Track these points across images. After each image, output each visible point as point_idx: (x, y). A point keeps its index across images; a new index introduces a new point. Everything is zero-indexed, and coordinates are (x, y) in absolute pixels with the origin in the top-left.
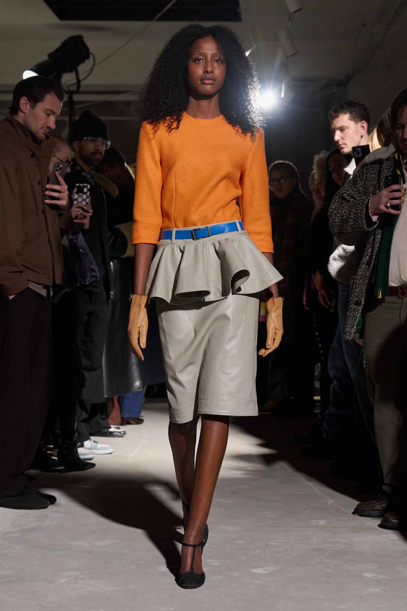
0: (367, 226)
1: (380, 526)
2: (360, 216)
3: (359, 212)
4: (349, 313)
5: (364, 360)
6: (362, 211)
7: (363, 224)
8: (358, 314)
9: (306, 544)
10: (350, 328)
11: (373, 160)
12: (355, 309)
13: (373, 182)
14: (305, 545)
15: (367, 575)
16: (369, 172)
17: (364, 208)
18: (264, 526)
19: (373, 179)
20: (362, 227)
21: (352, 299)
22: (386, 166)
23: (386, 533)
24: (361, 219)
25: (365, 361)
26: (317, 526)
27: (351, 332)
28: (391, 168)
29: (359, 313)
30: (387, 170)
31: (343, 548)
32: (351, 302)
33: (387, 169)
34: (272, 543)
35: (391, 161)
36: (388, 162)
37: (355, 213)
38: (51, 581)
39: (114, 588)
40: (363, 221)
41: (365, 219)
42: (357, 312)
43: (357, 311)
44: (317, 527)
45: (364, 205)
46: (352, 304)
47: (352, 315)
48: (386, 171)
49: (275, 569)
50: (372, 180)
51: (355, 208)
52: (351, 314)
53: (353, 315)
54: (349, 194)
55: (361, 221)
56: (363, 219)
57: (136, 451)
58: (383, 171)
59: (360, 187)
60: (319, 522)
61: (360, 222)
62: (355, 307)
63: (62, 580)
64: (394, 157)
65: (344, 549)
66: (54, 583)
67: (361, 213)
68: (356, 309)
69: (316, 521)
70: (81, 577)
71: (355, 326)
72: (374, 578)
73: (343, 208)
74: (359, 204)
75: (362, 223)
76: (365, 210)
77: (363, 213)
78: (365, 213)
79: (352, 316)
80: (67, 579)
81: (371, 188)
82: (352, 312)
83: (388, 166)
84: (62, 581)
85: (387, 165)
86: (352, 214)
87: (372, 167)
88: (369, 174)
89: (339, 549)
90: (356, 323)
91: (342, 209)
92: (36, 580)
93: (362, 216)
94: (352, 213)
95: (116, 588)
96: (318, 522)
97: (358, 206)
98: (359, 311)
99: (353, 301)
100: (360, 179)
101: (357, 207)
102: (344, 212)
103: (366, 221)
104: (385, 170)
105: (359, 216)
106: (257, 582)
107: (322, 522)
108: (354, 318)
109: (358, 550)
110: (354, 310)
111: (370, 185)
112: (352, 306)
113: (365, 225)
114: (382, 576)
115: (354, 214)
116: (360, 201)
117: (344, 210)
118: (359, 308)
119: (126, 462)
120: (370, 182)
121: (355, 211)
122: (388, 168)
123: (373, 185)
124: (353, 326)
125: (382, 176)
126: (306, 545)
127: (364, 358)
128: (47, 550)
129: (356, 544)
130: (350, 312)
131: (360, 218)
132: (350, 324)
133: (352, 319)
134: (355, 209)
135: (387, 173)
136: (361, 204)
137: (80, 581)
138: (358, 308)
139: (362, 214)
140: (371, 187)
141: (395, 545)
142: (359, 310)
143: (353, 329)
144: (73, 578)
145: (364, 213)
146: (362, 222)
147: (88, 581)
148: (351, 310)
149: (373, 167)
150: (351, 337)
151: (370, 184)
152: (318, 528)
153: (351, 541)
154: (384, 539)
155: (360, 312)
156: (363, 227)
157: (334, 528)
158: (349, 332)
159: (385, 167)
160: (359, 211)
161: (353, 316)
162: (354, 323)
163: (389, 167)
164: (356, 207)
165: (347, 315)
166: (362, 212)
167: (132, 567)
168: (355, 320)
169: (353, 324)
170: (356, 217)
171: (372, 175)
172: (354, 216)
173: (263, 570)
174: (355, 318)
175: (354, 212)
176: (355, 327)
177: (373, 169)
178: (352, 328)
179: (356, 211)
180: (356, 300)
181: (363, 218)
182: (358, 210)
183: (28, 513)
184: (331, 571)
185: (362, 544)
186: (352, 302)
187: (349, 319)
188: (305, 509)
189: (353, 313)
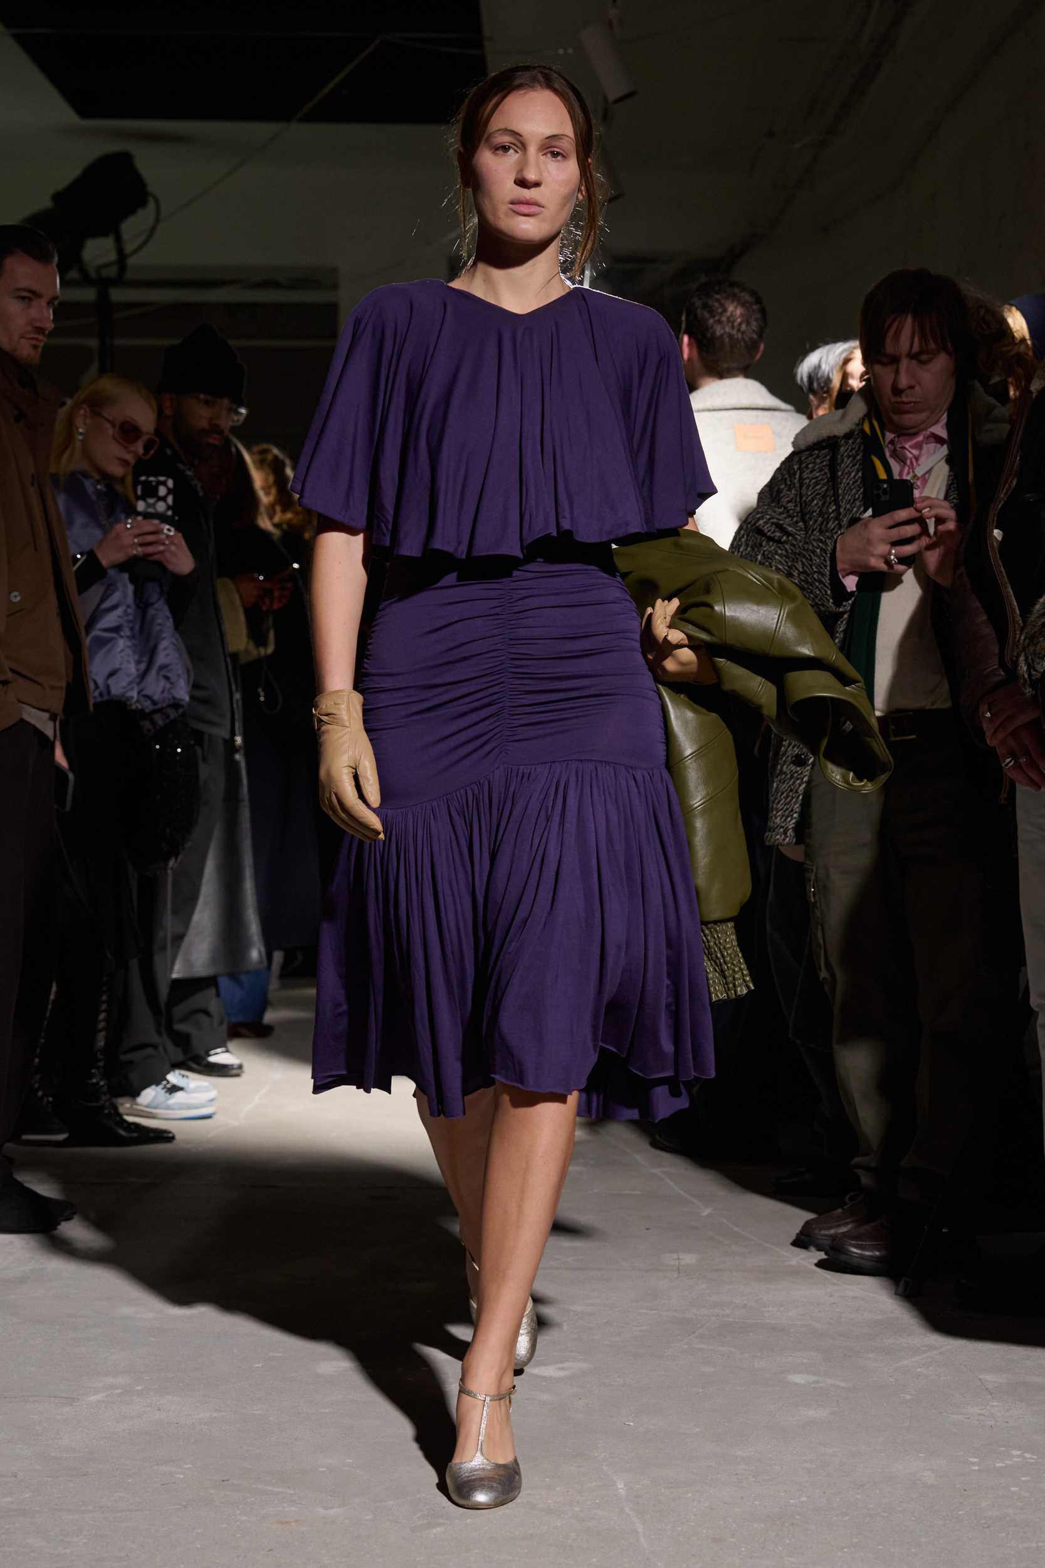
0: (834, 603)
1: (820, 1264)
2: (817, 578)
3: (815, 570)
4: (778, 785)
5: (810, 886)
6: (821, 568)
7: (826, 598)
8: (800, 785)
9: (654, 1310)
10: (784, 818)
11: (816, 440)
12: (794, 774)
13: (818, 487)
14: (651, 1310)
15: (797, 1379)
16: (807, 467)
17: (826, 562)
18: (557, 1268)
19: (817, 482)
20: (823, 605)
21: (786, 752)
22: (846, 451)
23: (836, 1281)
24: (820, 587)
25: (812, 887)
26: (678, 1267)
27: (787, 828)
28: (857, 455)
29: (803, 783)
30: (851, 459)
31: (739, 1318)
32: (782, 758)
33: (850, 457)
34: (576, 1308)
35: (857, 439)
36: (850, 441)
37: (802, 573)
38: (69, 1398)
39: (215, 1414)
40: (826, 592)
41: (829, 586)
42: (798, 782)
43: (798, 779)
44: (679, 1270)
45: (826, 554)
46: (784, 764)
47: (786, 788)
48: (849, 462)
49: (585, 1366)
50: (816, 484)
51: (804, 560)
52: (785, 785)
53: (788, 787)
54: (769, 519)
55: (820, 590)
56: (826, 586)
57: (257, 1097)
58: (843, 461)
59: (790, 501)
60: (681, 1257)
61: (818, 592)
62: (792, 771)
63: (93, 1395)
64: (863, 431)
65: (741, 1320)
66: (74, 1404)
67: (819, 573)
68: (796, 775)
69: (675, 1256)
70: (137, 1390)
71: (796, 812)
72: (813, 1385)
73: (770, 561)
74: (813, 552)
75: (823, 595)
76: (831, 567)
77: (824, 573)
78: (830, 571)
79: (786, 791)
80: (105, 1394)
81: (815, 502)
82: (786, 782)
83: (851, 451)
84: (93, 1398)
85: (848, 449)
86: (796, 575)
87: (811, 455)
88: (808, 471)
89: (730, 1320)
90: (798, 805)
91: (770, 563)
92: (32, 1396)
93: (823, 579)
94: (797, 571)
95: (221, 1414)
96: (679, 1259)
97: (810, 556)
98: (803, 779)
99: (786, 756)
100: (786, 485)
101: (809, 558)
102: (776, 569)
103: (832, 590)
104: (845, 460)
105: (814, 579)
106: (545, 1397)
107: (688, 1259)
108: (791, 794)
109: (774, 1322)
110: (792, 777)
111: (813, 495)
112: (785, 767)
113: (831, 600)
114: (829, 1381)
115: (800, 573)
116: (815, 544)
117: (774, 564)
118: (802, 773)
119: (236, 1124)
120: (811, 488)
121: (803, 568)
122: (852, 455)
123: (818, 494)
124: (791, 813)
125: (840, 473)
126: (655, 1312)
127: (810, 881)
128: (58, 1327)
129: (769, 1307)
130: (782, 781)
131: (817, 584)
132: (783, 808)
133: (788, 796)
134: (802, 562)
135: (851, 465)
136: (818, 551)
137: (134, 1398)
138: (800, 772)
139: (823, 575)
140: (816, 499)
141: (858, 1310)
142: (804, 776)
143: (791, 820)
144: (118, 1391)
145: (828, 573)
146: (824, 592)
147: (154, 1398)
148: (784, 776)
149: (814, 456)
150: (788, 839)
151: (811, 494)
152: (679, 1272)
153: (757, 1301)
154: (831, 1296)
155: (806, 782)
156: (825, 604)
157: (717, 1270)
158: (782, 827)
159: (846, 454)
160: (814, 567)
161: (788, 791)
162: (792, 806)
163: (854, 452)
164: (807, 559)
165: (774, 789)
166: (822, 570)
167: (256, 1365)
168: (794, 800)
169: (790, 809)
170: (806, 581)
171: (814, 473)
172: (801, 579)
173: (557, 1369)
174: (794, 795)
175: (801, 570)
176: (795, 815)
177: (815, 459)
178: (788, 817)
179: (807, 567)
180: (794, 754)
181: (827, 584)
182: (811, 566)
183: (12, 1242)
184: (713, 1369)
185: (782, 1309)
186: (784, 759)
187: (781, 796)
188: (648, 1229)
189: (788, 783)
